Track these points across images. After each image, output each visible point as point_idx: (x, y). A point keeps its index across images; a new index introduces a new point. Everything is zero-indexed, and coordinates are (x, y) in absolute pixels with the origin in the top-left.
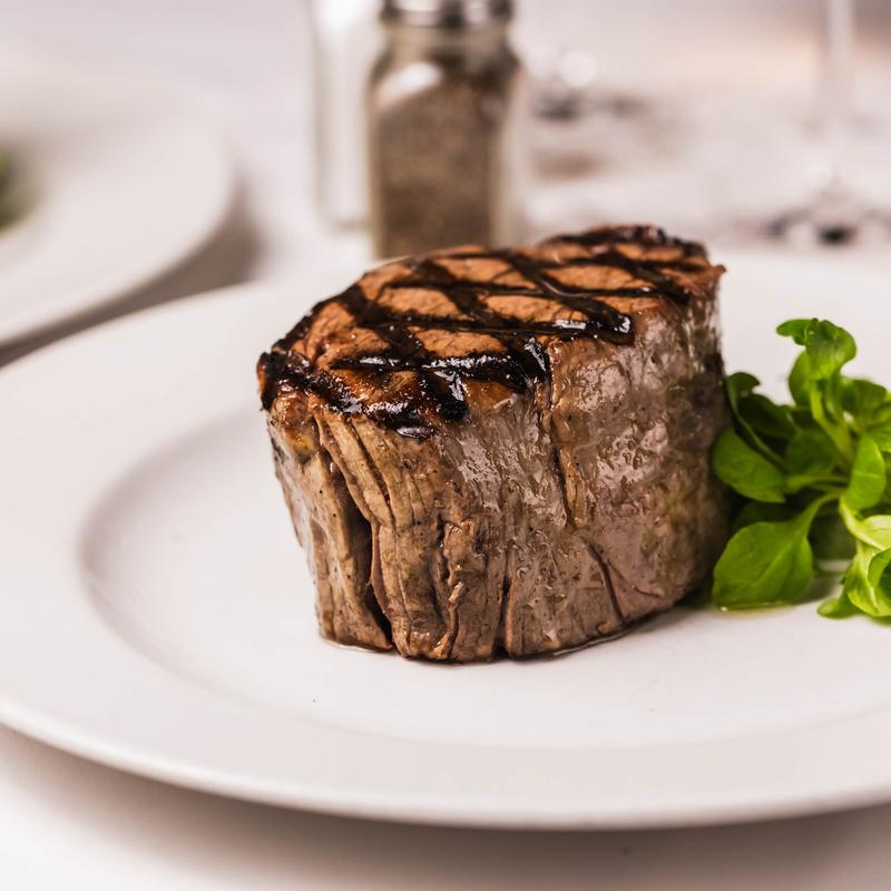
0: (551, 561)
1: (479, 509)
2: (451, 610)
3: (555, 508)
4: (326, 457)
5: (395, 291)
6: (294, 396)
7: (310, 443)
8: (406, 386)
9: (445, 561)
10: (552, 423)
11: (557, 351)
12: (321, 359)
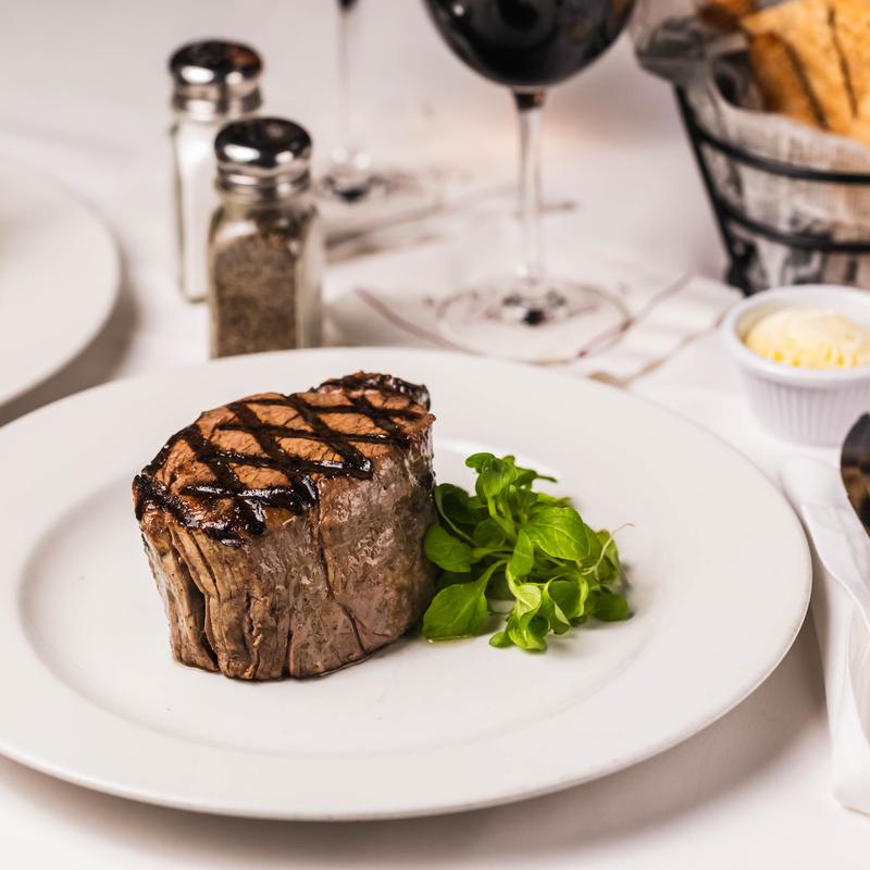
0: (318, 619)
1: (273, 589)
2: (255, 651)
3: (322, 586)
4: (176, 554)
5: (222, 432)
6: (155, 513)
7: (167, 546)
8: (227, 511)
9: (251, 621)
10: (319, 533)
11: (323, 485)
12: (173, 485)
